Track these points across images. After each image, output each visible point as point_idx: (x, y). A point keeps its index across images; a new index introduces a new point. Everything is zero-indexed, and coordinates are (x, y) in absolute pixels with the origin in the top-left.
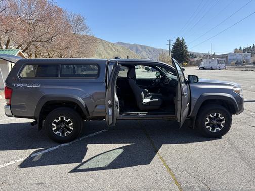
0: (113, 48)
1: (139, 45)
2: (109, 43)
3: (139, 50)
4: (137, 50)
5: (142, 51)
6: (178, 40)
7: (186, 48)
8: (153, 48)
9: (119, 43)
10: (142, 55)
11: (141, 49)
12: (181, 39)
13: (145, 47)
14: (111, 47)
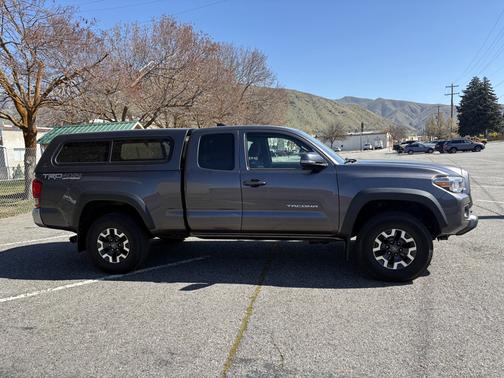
0: (333, 111)
1: (389, 101)
2: (326, 100)
3: (390, 110)
4: (384, 110)
5: (396, 111)
6: (475, 82)
7: (494, 99)
8: (419, 105)
9: (345, 98)
10: (396, 120)
11: (394, 109)
12: (481, 80)
13: (401, 104)
14: (330, 108)
